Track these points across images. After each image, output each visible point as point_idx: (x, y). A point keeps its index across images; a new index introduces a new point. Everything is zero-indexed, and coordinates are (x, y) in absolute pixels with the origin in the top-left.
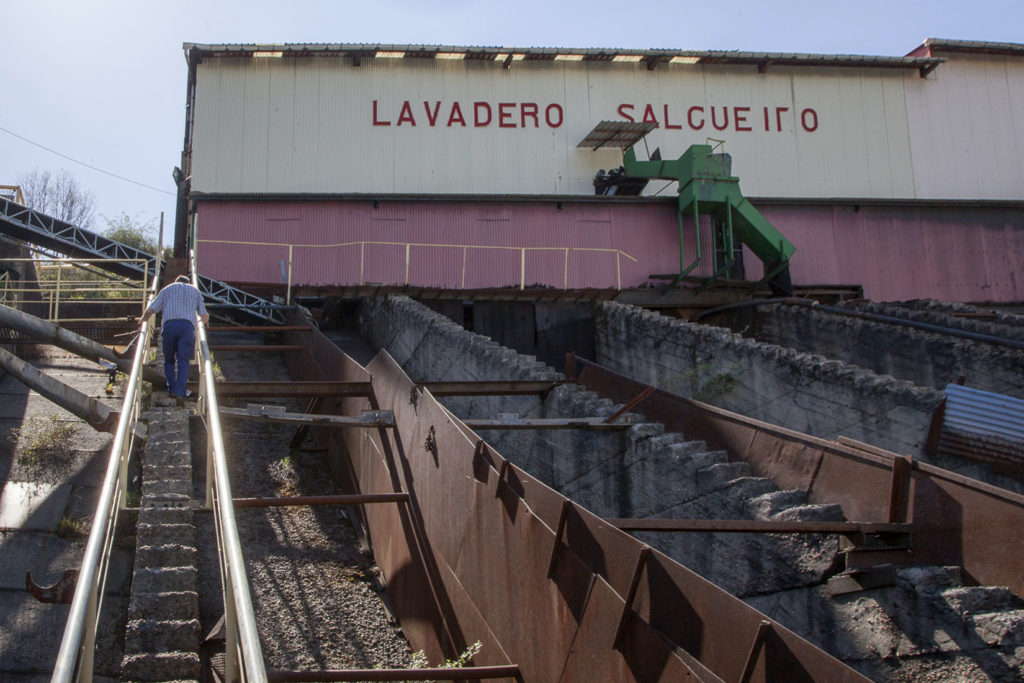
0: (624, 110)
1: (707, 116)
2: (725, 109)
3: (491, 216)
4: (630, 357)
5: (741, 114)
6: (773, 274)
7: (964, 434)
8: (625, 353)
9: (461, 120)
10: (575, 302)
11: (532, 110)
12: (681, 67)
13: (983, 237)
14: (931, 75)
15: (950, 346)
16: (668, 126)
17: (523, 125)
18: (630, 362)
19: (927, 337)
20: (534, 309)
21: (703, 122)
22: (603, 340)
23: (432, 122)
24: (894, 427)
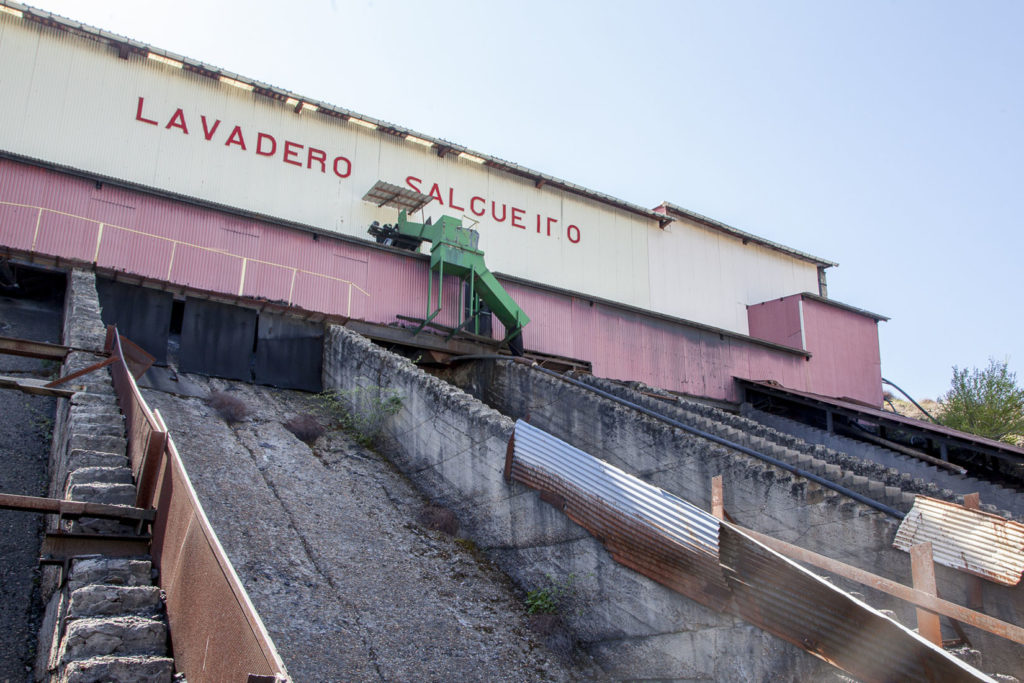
0: (412, 181)
1: (488, 207)
2: (504, 207)
3: (239, 228)
4: (342, 376)
5: (517, 214)
6: (510, 338)
7: (525, 465)
8: (339, 371)
9: (242, 143)
10: (304, 320)
11: (320, 156)
12: (468, 163)
13: (685, 346)
14: (667, 227)
15: (612, 409)
16: (451, 205)
17: (309, 166)
18: (342, 381)
19: (600, 399)
20: (257, 319)
21: (484, 211)
22: (328, 359)
23: (208, 136)
24: (489, 454)
